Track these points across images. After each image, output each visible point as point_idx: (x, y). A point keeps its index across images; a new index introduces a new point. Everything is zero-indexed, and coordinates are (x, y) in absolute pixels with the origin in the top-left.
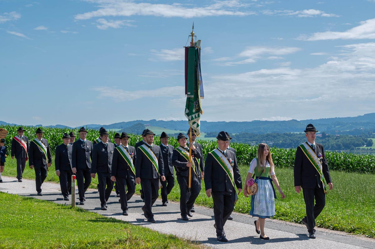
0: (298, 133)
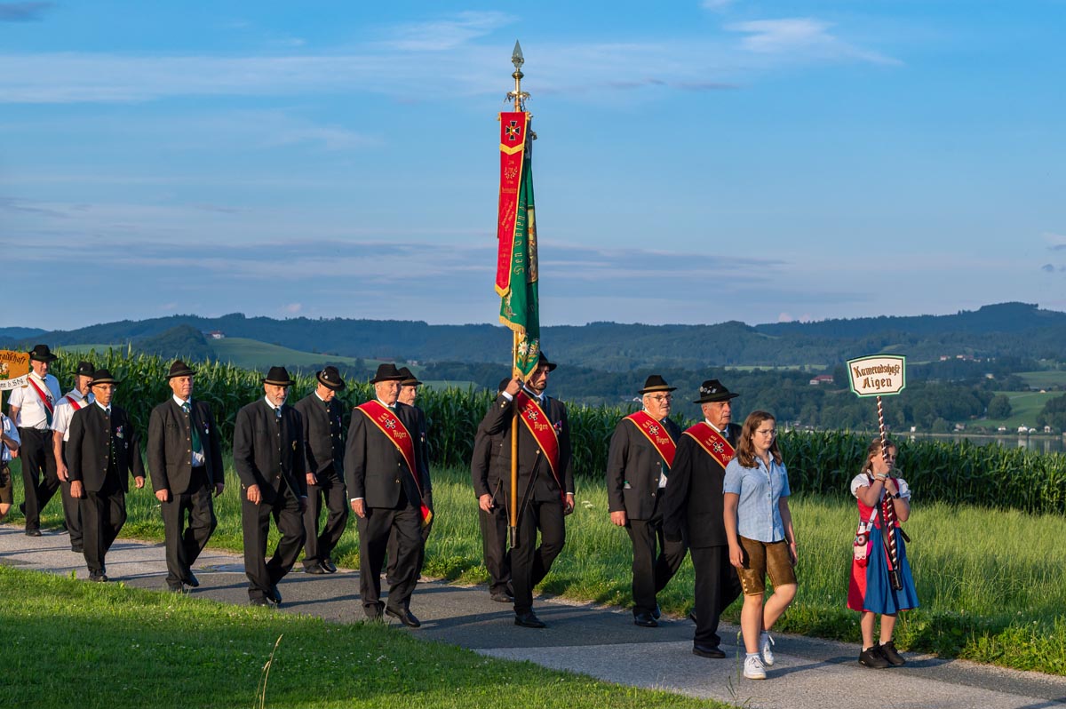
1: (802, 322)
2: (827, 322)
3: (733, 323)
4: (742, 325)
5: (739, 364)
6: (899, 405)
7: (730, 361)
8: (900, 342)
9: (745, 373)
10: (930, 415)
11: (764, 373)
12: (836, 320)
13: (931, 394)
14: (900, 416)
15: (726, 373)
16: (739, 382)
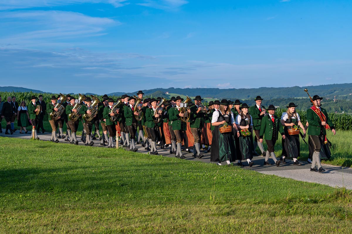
0: (301, 98)
1: (314, 86)
2: (320, 86)
3: (296, 86)
4: (298, 87)
5: (298, 97)
6: (339, 106)
7: (296, 96)
8: (339, 90)
9: (300, 99)
10: (347, 109)
11: (304, 99)
12: (322, 85)
13: (347, 103)
14: (340, 109)
15: (295, 99)
16: (298, 101)
